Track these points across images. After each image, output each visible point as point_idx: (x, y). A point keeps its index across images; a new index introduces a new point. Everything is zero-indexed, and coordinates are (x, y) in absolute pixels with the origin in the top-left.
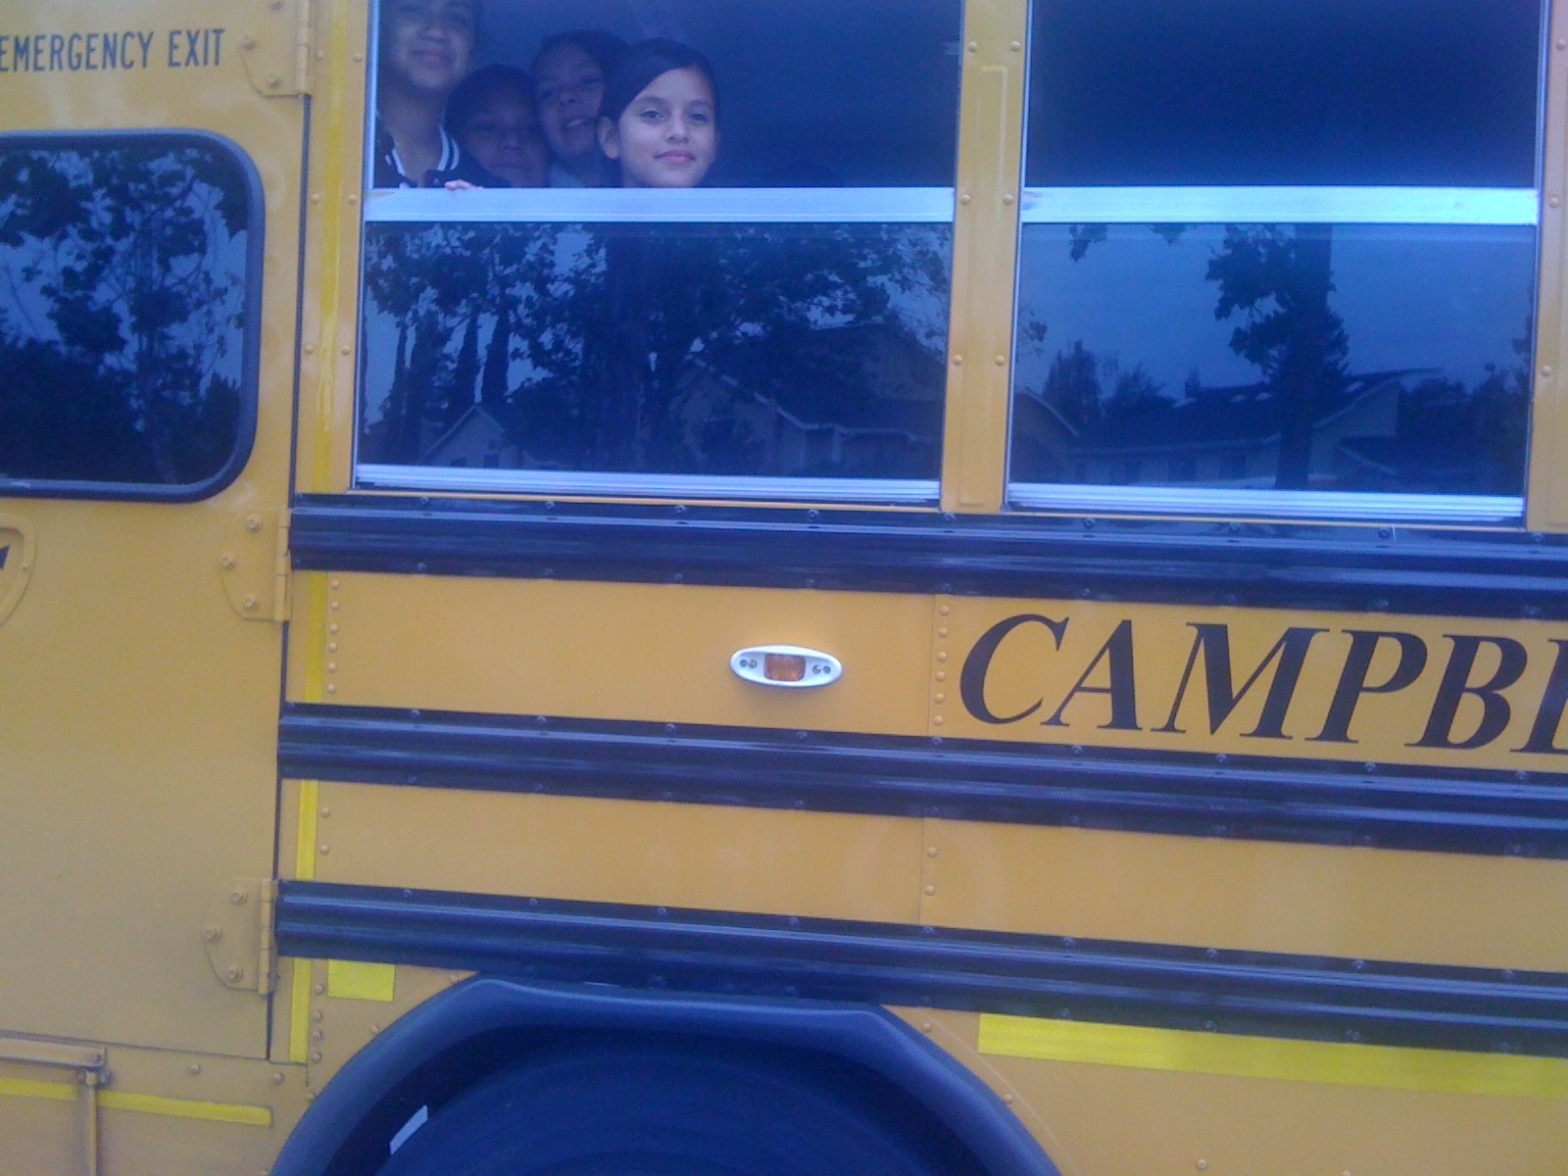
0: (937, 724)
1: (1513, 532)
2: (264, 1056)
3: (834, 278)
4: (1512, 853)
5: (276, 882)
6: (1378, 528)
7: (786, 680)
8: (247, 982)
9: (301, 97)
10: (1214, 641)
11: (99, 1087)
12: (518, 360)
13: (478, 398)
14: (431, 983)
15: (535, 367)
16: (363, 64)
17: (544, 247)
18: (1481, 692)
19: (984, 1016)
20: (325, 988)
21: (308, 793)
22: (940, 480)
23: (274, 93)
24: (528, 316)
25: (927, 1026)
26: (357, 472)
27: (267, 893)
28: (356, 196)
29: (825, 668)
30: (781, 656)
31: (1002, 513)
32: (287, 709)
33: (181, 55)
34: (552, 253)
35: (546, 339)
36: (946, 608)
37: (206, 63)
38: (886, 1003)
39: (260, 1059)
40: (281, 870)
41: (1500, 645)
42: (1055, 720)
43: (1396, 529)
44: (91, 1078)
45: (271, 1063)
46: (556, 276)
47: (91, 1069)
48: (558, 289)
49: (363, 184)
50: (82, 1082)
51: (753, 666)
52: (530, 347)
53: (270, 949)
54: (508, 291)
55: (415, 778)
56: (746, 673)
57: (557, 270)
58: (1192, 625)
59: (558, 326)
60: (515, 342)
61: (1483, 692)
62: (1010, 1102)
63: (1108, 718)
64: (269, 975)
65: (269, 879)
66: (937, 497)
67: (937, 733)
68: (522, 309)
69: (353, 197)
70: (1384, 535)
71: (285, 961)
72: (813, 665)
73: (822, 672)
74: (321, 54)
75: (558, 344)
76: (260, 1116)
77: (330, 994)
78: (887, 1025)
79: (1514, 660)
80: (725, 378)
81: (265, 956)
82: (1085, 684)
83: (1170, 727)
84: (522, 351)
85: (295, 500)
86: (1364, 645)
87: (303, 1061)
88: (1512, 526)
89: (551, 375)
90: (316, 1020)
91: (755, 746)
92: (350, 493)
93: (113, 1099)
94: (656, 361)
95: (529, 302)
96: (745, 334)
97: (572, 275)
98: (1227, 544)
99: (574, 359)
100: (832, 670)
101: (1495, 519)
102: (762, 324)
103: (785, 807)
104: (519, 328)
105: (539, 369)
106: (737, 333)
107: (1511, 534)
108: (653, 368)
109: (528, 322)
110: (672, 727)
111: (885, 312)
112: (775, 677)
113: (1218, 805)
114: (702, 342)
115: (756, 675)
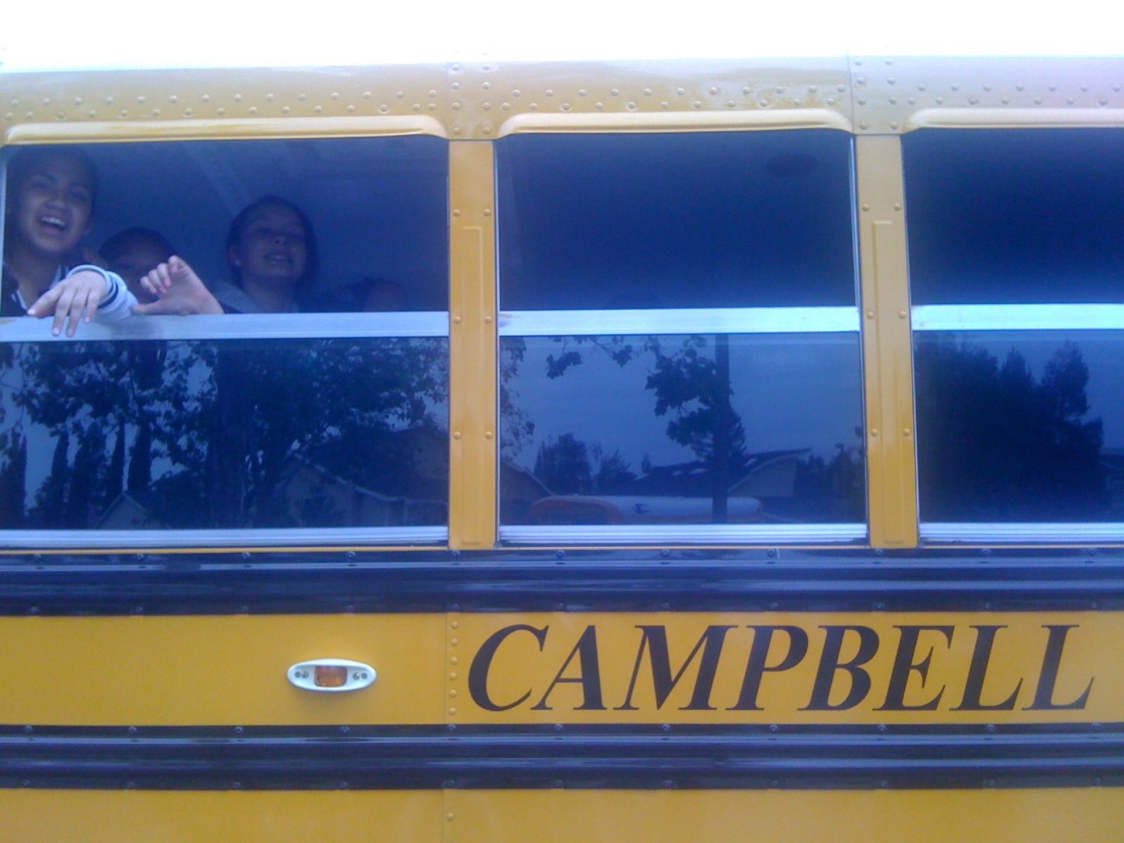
0: (452, 714)
1: (862, 548)
3: (403, 394)
6: (767, 550)
7: (332, 686)
10: (655, 638)
12: (158, 458)
13: (125, 487)
15: (174, 463)
17: (180, 377)
18: (848, 667)
22: (448, 525)
24: (166, 425)
29: (363, 674)
30: (328, 667)
31: (495, 549)
34: (186, 381)
35: (183, 442)
36: (455, 623)
41: (859, 632)
42: (542, 706)
43: (779, 550)
46: (188, 397)
48: (191, 406)
51: (305, 676)
52: (169, 448)
54: (145, 407)
56: (300, 683)
57: (189, 393)
58: (640, 627)
59: (191, 433)
60: (156, 445)
61: (851, 667)
63: (581, 702)
66: (446, 539)
67: (452, 721)
68: (161, 421)
70: (771, 554)
72: (354, 672)
73: (361, 678)
75: (191, 446)
79: (870, 642)
80: (318, 467)
82: (563, 676)
83: (627, 706)
84: (161, 451)
86: (763, 637)
88: (861, 544)
89: (187, 469)
91: (307, 740)
94: (262, 457)
95: (168, 415)
96: (330, 435)
97: (200, 396)
98: (660, 565)
99: (202, 457)
100: (369, 676)
101: (848, 540)
102: (340, 427)
103: (333, 789)
104: (159, 433)
105: (177, 464)
106: (325, 434)
107: (860, 550)
108: (260, 460)
109: (168, 429)
110: (241, 729)
111: (424, 417)
112: (323, 684)
113: (666, 764)
114: (299, 442)
115: (308, 684)
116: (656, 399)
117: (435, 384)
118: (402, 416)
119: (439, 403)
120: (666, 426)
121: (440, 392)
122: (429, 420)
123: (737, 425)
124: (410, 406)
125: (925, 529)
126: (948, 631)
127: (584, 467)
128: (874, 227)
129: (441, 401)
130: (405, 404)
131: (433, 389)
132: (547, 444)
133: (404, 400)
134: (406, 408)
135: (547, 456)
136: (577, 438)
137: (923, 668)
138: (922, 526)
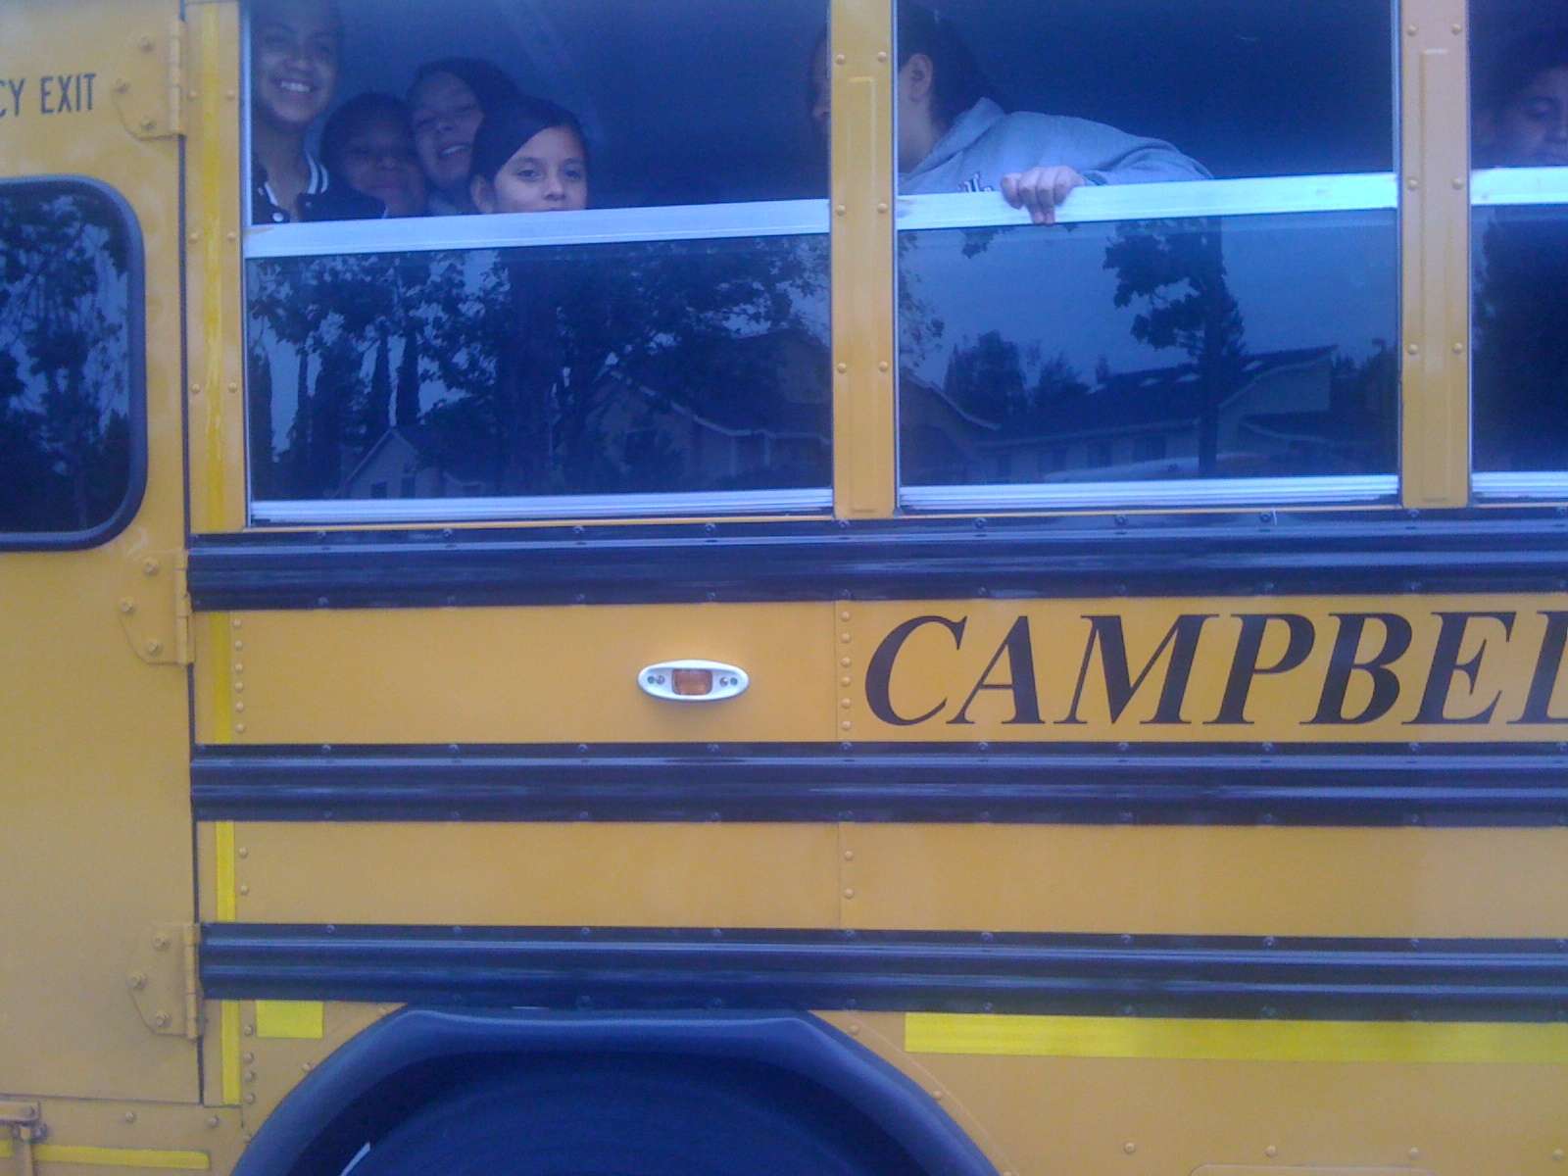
0: (846, 729)
1: (1391, 509)
2: (196, 1099)
3: (757, 285)
4: (1410, 824)
5: (198, 925)
6: (1260, 513)
7: (694, 694)
8: (175, 1027)
9: (176, 138)
10: (1109, 632)
11: (34, 1141)
12: (428, 382)
13: (393, 421)
14: (361, 1017)
15: (449, 388)
16: (236, 103)
17: (452, 267)
18: (1369, 667)
19: (909, 1015)
20: (254, 1029)
21: (224, 833)
22: (833, 488)
23: (149, 133)
24: (436, 337)
25: (854, 1028)
26: (252, 510)
27: (189, 938)
28: (235, 234)
29: (732, 680)
30: (688, 670)
31: (895, 518)
32: (197, 751)
33: (53, 101)
34: (461, 273)
35: (461, 359)
36: (846, 614)
37: (78, 108)
38: (813, 1009)
39: (195, 1104)
40: (201, 912)
41: (1386, 622)
42: (961, 719)
43: (1276, 512)
44: (26, 1133)
45: (207, 1107)
46: (467, 296)
47: (25, 1124)
48: (471, 309)
49: (241, 221)
50: (17, 1138)
51: (660, 681)
52: (441, 367)
53: (197, 992)
54: (412, 313)
55: (330, 813)
56: (655, 690)
57: (467, 290)
58: (1088, 617)
59: (473, 346)
60: (424, 364)
61: (1372, 667)
62: (940, 1099)
63: (1011, 714)
64: (197, 1020)
65: (191, 923)
66: (830, 505)
67: (846, 737)
68: (429, 331)
69: (231, 234)
70: (1266, 519)
71: (212, 1004)
72: (720, 678)
73: (729, 684)
74: (193, 94)
75: (473, 364)
76: (199, 1160)
77: (259, 1034)
78: (816, 1031)
79: (1399, 634)
80: (644, 389)
81: (191, 999)
82: (987, 682)
83: (1072, 719)
84: (431, 373)
85: (191, 541)
86: (1253, 630)
87: (237, 1103)
88: (1390, 503)
89: (469, 395)
90: (247, 1061)
91: (669, 761)
92: (245, 531)
93: (49, 1152)
94: (570, 376)
95: (437, 323)
96: (659, 345)
97: (482, 294)
98: (1115, 536)
99: (489, 379)
100: (739, 682)
101: (1372, 498)
102: (673, 334)
103: (702, 820)
104: (427, 349)
105: (454, 390)
106: (652, 345)
107: (1388, 511)
108: (567, 383)
109: (438, 342)
110: (585, 747)
111: (790, 317)
112: (683, 692)
113: (1126, 792)
114: (617, 356)
115: (664, 691)
116: (1117, 282)
117: (804, 270)
118: (756, 317)
119: (809, 296)
120: (1132, 323)
121: (811, 281)
122: (797, 320)
123: (1233, 313)
124: (769, 303)
125: (1479, 481)
126: (1508, 619)
127: (1017, 378)
128: (1422, 57)
129: (812, 294)
130: (762, 300)
131: (801, 277)
132: (961, 348)
133: (758, 293)
134: (763, 304)
135: (962, 364)
136: (1005, 338)
137: (1472, 669)
138: (1476, 477)
